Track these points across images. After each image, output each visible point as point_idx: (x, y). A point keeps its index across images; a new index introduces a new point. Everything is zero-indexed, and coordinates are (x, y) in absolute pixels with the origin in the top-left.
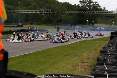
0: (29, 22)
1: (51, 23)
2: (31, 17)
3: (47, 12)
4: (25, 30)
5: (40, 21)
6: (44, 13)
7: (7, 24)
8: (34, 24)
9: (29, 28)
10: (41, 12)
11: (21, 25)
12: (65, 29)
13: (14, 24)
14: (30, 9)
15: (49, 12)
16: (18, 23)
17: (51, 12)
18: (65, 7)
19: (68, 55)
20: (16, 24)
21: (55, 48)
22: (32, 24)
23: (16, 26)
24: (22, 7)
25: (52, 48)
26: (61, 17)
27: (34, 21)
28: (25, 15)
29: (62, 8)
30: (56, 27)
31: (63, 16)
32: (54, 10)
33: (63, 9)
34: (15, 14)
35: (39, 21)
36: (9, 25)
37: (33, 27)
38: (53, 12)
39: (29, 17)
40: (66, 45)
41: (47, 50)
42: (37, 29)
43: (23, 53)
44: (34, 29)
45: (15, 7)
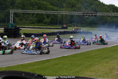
0: (73, 24)
1: (96, 25)
2: (75, 19)
3: (90, 14)
4: (68, 32)
5: (85, 23)
6: (87, 15)
7: (52, 25)
8: (79, 26)
9: (74, 30)
10: (84, 14)
11: (65, 26)
12: (110, 32)
13: (58, 25)
14: (75, 11)
15: (92, 14)
16: (63, 24)
17: (94, 14)
18: (111, 10)
19: (107, 58)
20: (60, 25)
21: (95, 50)
22: (77, 26)
23: (61, 27)
24: (66, 9)
25: (92, 50)
26: (107, 19)
27: (78, 23)
28: (70, 17)
29: (108, 10)
30: (100, 29)
31: (108, 18)
32: (97, 12)
33: (108, 12)
34: (59, 16)
35: (83, 23)
36: (54, 26)
37: (77, 29)
38: (96, 14)
39: (74, 19)
40: (106, 48)
41: (87, 52)
42: (81, 31)
43: (62, 55)
44: (78, 31)
45: (60, 9)
